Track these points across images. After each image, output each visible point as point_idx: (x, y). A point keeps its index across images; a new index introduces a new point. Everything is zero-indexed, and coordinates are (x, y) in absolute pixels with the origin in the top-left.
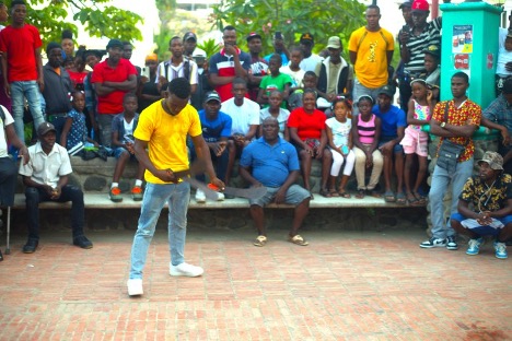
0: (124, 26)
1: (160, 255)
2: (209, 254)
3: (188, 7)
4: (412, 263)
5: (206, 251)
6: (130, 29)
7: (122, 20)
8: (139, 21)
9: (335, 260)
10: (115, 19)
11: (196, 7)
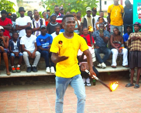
0: (8, 7)
1: (30, 96)
2: (49, 94)
3: (27, 2)
4: (129, 93)
5: (48, 93)
6: (10, 8)
7: (7, 4)
8: (14, 5)
9: (99, 94)
10: (4, 4)
11: (30, 2)
